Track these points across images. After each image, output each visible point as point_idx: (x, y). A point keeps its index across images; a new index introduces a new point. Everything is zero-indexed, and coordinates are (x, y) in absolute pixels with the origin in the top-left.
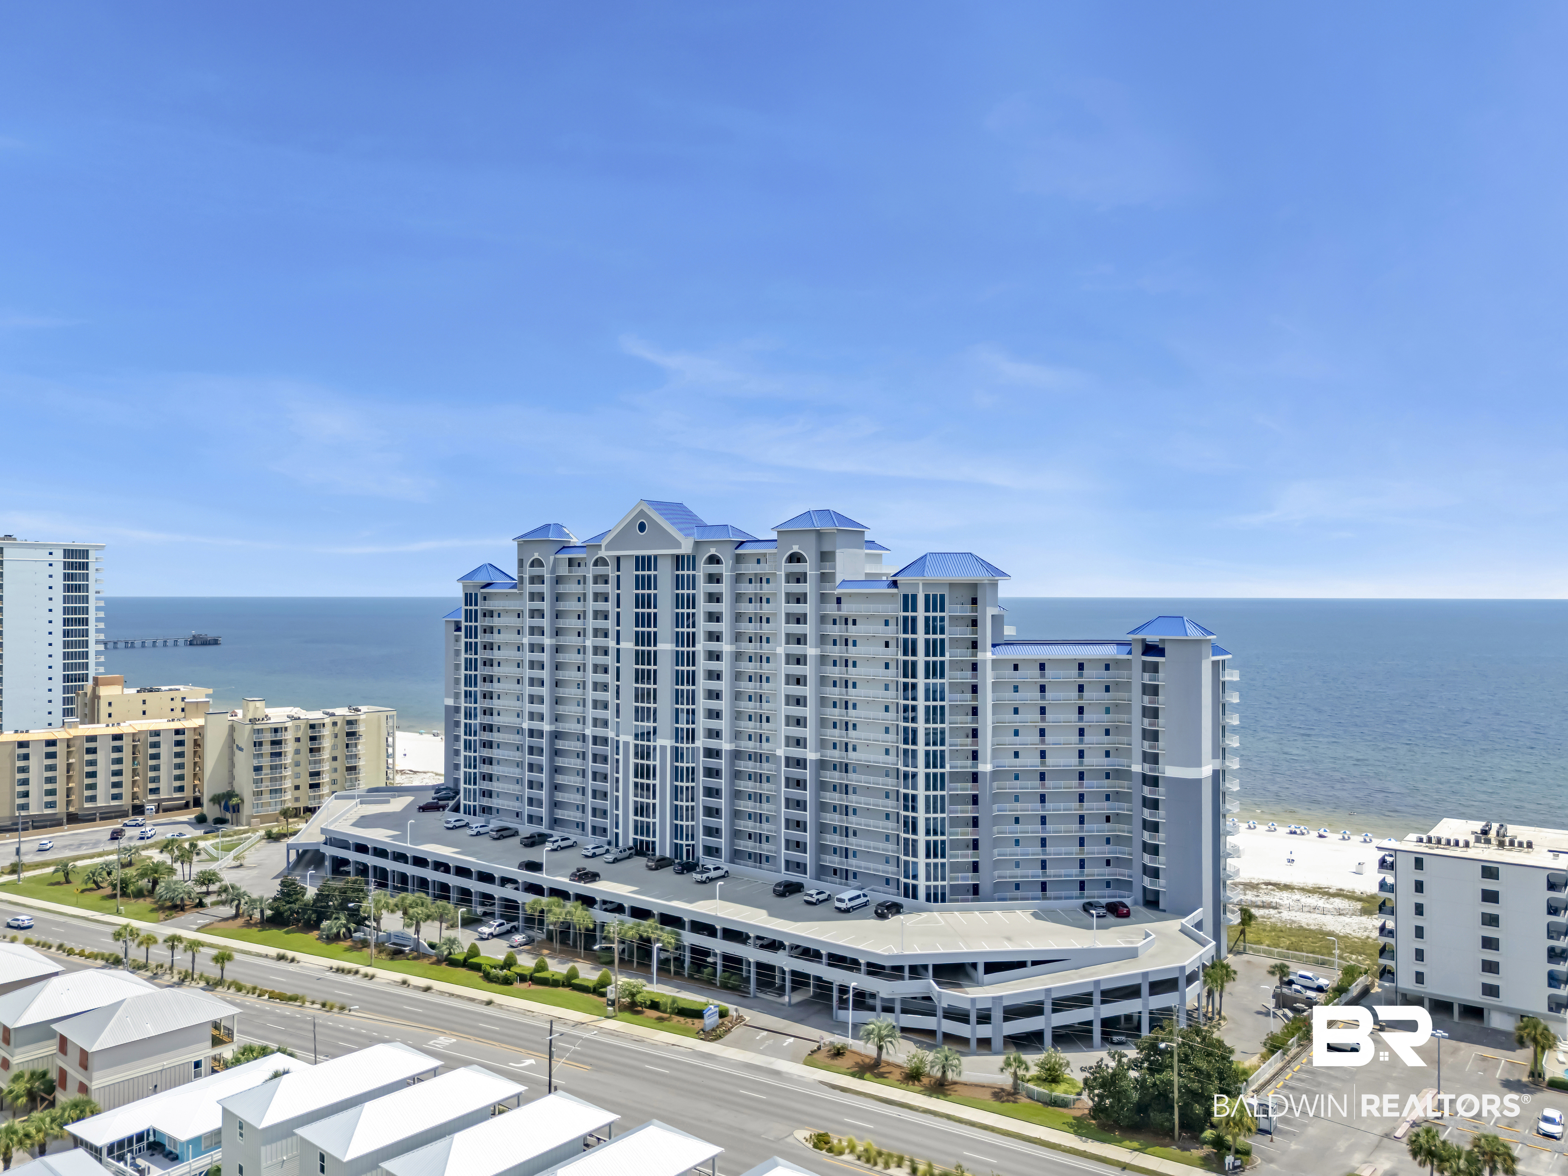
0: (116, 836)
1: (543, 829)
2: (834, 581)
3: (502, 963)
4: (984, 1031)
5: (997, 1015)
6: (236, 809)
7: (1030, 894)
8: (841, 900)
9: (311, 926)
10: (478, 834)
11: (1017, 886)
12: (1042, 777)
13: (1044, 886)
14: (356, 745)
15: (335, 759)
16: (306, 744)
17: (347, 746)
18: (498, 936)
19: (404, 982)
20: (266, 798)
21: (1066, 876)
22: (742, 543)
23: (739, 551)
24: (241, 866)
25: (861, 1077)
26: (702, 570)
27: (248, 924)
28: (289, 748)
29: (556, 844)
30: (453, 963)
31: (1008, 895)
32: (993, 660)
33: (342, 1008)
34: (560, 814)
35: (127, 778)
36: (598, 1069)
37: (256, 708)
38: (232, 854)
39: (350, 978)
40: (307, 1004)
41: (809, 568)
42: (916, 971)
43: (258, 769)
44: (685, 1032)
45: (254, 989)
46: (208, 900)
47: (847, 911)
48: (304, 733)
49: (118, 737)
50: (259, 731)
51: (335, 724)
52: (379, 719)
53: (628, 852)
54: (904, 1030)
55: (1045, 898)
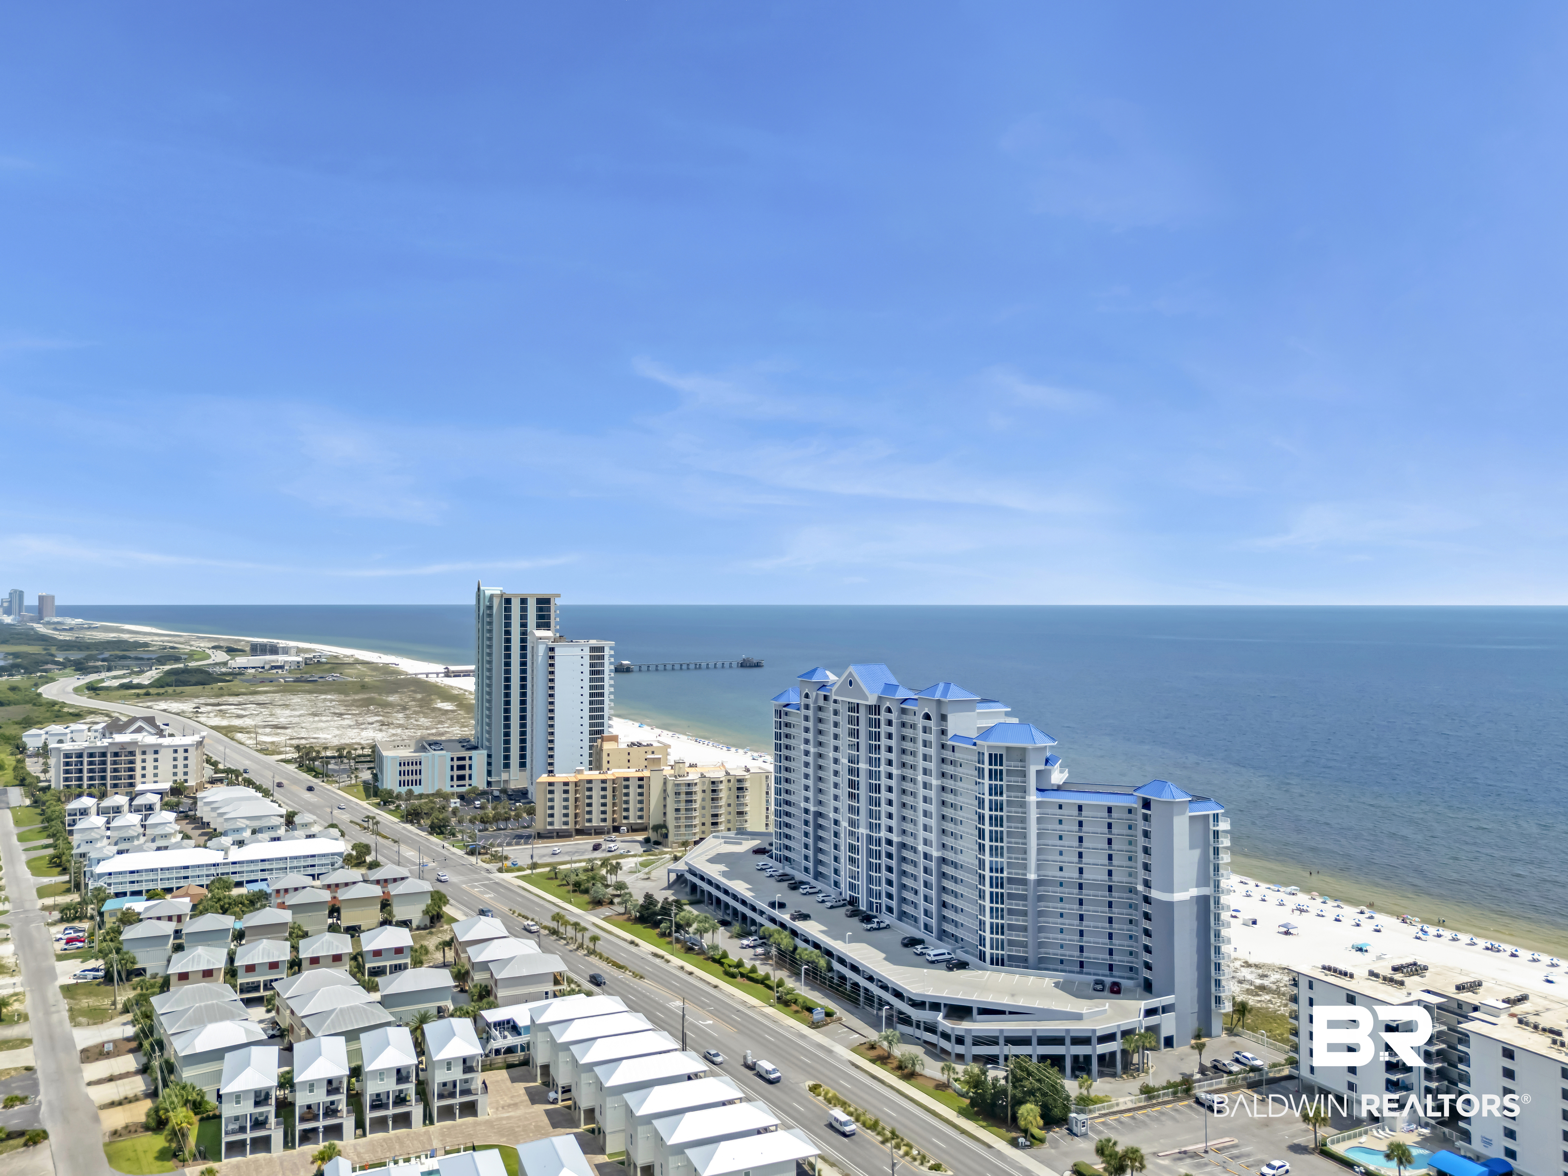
0: (596, 847)
1: (809, 878)
2: (947, 735)
3: (735, 964)
4: (960, 1049)
5: (968, 1040)
6: (666, 836)
7: (1068, 968)
8: (929, 955)
9: (656, 925)
10: (771, 876)
11: (1062, 962)
12: (1081, 886)
13: (1082, 964)
14: (743, 797)
15: (729, 805)
16: (709, 795)
17: (738, 797)
18: (750, 947)
19: (682, 968)
20: (683, 830)
21: (1094, 959)
22: (906, 699)
23: (903, 706)
24: (649, 878)
25: (874, 1063)
26: (883, 716)
27: (629, 919)
28: (698, 797)
29: (805, 891)
30: (715, 961)
31: (1051, 966)
32: (1038, 802)
33: (641, 977)
34: (821, 869)
35: (609, 808)
36: (740, 1032)
37: (680, 768)
38: (647, 870)
39: (658, 961)
40: (627, 972)
41: (932, 724)
42: (935, 1007)
43: (677, 810)
44: (803, 1021)
45: (607, 959)
46: (616, 900)
47: (933, 962)
48: (708, 787)
49: (604, 781)
50: (678, 785)
51: (729, 781)
52: (761, 777)
53: (842, 902)
54: (926, 1042)
55: (1081, 973)
